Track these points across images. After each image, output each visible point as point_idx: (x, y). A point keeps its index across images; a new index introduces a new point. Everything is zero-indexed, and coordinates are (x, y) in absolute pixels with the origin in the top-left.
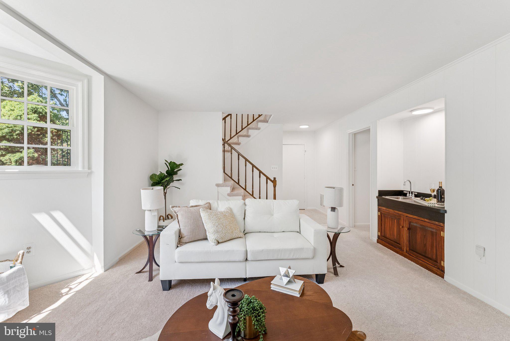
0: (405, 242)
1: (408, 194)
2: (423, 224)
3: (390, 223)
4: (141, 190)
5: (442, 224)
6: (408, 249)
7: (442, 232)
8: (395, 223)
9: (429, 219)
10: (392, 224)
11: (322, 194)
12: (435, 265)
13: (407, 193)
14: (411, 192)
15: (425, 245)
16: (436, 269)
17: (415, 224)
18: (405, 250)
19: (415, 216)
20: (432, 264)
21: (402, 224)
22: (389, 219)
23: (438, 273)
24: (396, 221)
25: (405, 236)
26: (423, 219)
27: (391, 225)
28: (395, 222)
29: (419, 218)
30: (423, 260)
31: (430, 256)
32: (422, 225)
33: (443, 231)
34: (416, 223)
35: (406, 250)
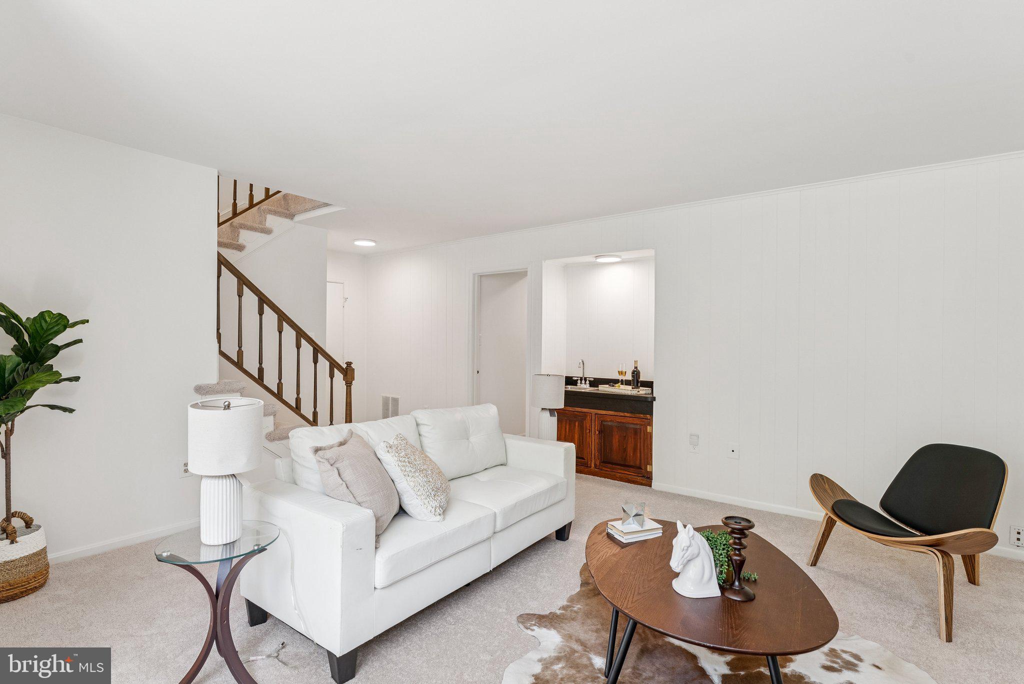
0: (593, 452)
1: (579, 382)
2: (624, 420)
3: (566, 429)
4: (191, 411)
5: (648, 416)
6: (598, 463)
7: (648, 427)
8: (577, 427)
9: (631, 413)
10: (569, 429)
11: (388, 396)
12: (639, 474)
13: (578, 380)
14: (583, 378)
15: (625, 450)
16: (641, 478)
17: (610, 424)
18: (593, 465)
19: (610, 412)
20: (634, 473)
21: (588, 426)
22: (564, 422)
23: (644, 482)
24: (577, 424)
25: (593, 443)
26: (622, 414)
27: (569, 432)
28: (575, 426)
29: (616, 413)
30: (622, 472)
31: (631, 463)
32: (620, 422)
33: (651, 424)
34: (611, 421)
35: (595, 465)
